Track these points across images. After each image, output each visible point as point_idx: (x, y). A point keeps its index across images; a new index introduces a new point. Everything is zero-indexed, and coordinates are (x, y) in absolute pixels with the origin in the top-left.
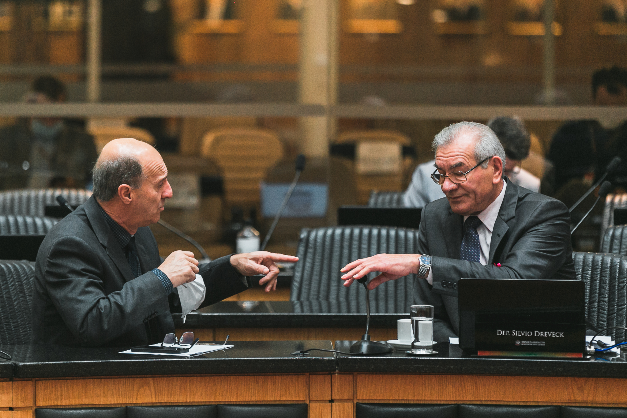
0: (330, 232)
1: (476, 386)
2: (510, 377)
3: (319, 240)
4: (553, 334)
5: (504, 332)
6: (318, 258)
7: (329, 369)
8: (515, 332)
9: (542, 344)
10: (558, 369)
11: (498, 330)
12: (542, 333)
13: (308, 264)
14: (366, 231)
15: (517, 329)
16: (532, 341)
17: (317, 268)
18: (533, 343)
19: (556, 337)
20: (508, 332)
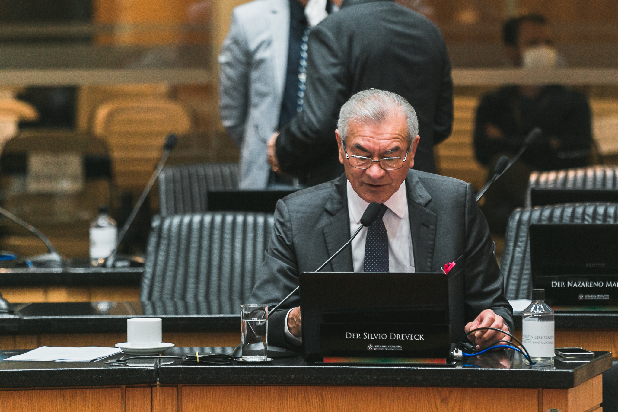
0: (187, 219)
1: (322, 399)
2: (362, 388)
3: (174, 229)
4: (411, 337)
5: (354, 335)
6: (173, 249)
7: (147, 380)
8: (367, 335)
9: (399, 348)
10: (416, 377)
11: (347, 333)
12: (398, 336)
13: (161, 258)
14: (229, 218)
15: (369, 332)
16: (386, 345)
17: (171, 262)
18: (387, 348)
19: (414, 339)
20: (358, 335)
